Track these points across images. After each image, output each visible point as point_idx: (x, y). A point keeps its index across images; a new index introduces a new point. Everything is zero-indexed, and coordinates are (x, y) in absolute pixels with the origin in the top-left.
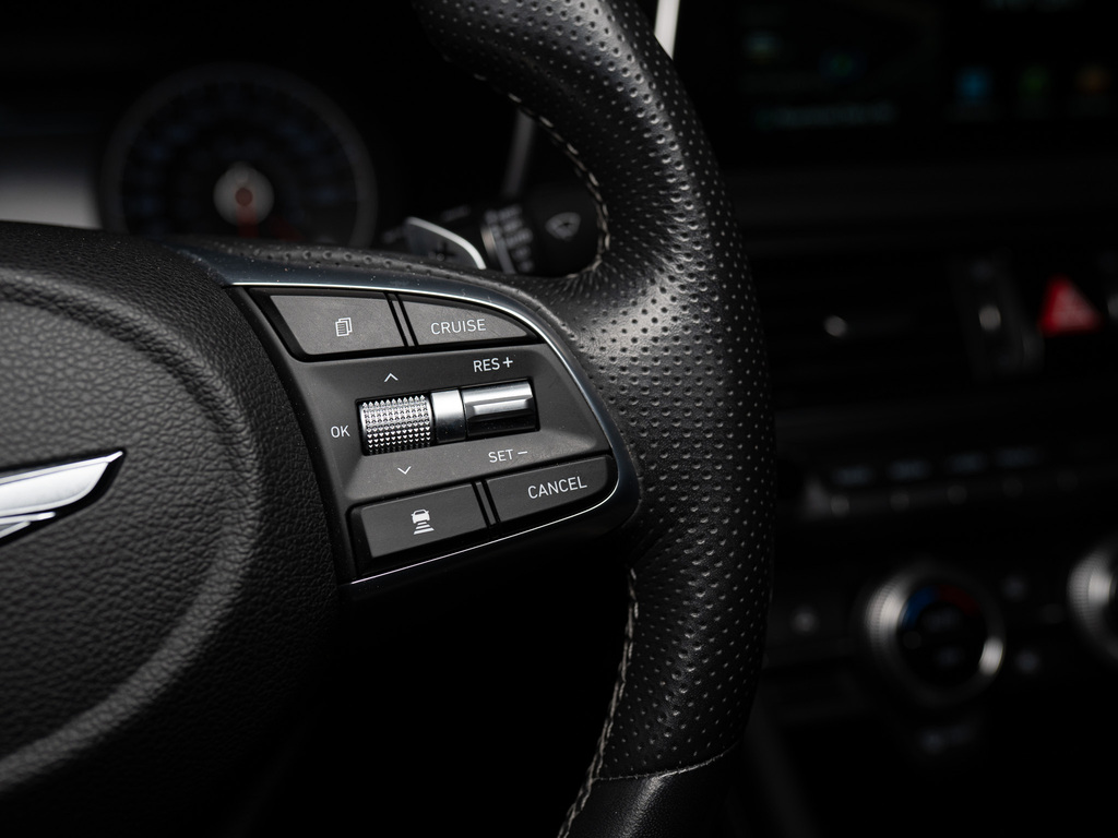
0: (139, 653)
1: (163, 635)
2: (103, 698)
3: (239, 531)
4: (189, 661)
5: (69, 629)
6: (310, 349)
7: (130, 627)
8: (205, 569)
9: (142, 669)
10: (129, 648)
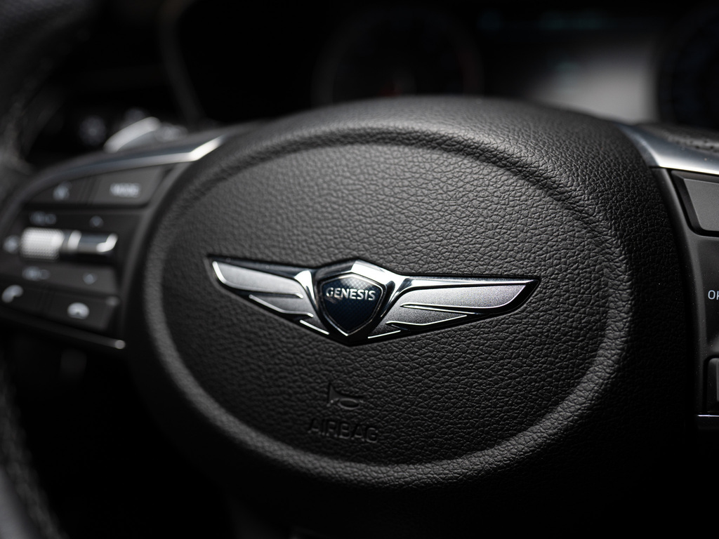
0: (521, 423)
1: (539, 416)
2: (491, 446)
3: (610, 356)
4: (553, 440)
5: (479, 394)
6: (705, 226)
7: (518, 404)
8: (578, 378)
9: (520, 434)
10: (515, 418)
